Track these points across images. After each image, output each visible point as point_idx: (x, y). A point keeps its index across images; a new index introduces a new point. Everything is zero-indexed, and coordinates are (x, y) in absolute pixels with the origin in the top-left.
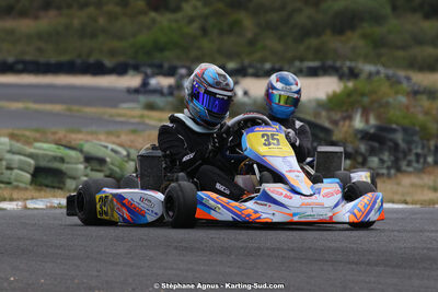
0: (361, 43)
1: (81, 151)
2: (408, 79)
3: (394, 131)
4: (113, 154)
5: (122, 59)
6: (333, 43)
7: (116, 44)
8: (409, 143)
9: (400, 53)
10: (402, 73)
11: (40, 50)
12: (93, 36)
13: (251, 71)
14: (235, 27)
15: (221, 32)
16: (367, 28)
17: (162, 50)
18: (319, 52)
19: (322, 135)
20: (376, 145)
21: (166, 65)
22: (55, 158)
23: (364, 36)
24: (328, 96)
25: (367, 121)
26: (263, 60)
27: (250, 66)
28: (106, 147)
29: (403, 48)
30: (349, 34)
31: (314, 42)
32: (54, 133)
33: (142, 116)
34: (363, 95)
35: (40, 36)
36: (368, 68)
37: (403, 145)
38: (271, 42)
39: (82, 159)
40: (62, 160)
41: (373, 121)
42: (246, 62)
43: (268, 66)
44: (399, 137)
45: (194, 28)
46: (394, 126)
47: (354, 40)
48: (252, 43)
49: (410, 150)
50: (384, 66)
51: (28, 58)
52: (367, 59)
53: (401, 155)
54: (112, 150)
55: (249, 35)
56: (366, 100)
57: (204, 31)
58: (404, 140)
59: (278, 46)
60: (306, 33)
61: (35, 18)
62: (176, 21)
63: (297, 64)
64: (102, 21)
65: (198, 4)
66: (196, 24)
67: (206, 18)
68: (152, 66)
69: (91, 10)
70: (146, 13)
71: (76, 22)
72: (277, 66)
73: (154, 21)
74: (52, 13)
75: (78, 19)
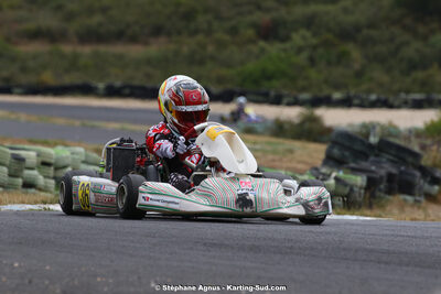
5: (229, 86)
7: (224, 72)
11: (148, 76)
12: (202, 63)
13: (356, 101)
14: (342, 58)
15: (329, 63)
17: (269, 78)
18: (425, 85)
19: (410, 159)
21: (272, 93)
24: (426, 124)
26: (369, 91)
27: (356, 97)
31: (420, 75)
35: (149, 61)
38: (378, 74)
42: (352, 92)
43: (373, 97)
45: (302, 58)
48: (359, 75)
51: (136, 83)
55: (357, 66)
57: (312, 61)
59: (385, 79)
60: (413, 66)
61: (146, 43)
62: (285, 50)
63: (403, 96)
64: (211, 49)
65: (308, 34)
66: (305, 55)
67: (315, 48)
68: (258, 94)
69: (200, 37)
70: (252, 41)
71: (185, 50)
72: (383, 97)
73: (263, 50)
74: (162, 39)
75: (187, 46)
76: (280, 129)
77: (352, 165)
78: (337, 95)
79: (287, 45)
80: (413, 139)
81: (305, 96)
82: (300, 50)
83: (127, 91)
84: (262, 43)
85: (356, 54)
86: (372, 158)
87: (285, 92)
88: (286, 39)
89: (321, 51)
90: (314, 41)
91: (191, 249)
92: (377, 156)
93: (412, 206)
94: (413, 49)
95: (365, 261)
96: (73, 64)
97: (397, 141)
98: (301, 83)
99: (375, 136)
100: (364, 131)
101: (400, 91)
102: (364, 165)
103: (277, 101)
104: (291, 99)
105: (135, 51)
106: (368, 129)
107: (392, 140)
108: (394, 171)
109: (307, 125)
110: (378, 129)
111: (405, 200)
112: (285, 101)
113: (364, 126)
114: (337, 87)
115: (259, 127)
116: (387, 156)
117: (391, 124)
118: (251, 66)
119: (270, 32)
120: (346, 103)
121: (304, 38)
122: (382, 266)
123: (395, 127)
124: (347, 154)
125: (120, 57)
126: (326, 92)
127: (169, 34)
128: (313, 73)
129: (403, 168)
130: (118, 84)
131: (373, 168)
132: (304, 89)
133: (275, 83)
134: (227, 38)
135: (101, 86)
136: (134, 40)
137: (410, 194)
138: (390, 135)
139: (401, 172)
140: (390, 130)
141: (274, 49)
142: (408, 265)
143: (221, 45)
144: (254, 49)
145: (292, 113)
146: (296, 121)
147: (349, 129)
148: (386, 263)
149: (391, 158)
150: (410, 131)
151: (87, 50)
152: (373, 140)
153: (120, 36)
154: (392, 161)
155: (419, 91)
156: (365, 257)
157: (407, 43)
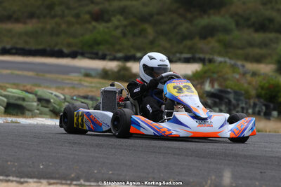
0: (217, 45)
1: (36, 95)
2: (243, 66)
3: (229, 93)
4: (55, 97)
5: (75, 49)
6: (201, 44)
7: (71, 40)
8: (238, 100)
9: (240, 52)
10: (239, 63)
11: (26, 42)
12: (58, 35)
14: (142, 33)
15: (134, 35)
16: (221, 36)
17: (98, 44)
20: (217, 100)
21: (100, 53)
22: (19, 98)
23: (219, 41)
24: (193, 72)
25: (213, 86)
28: (52, 94)
29: (242, 48)
30: (210, 39)
31: (188, 43)
32: (24, 86)
33: (80, 80)
34: (213, 73)
35: (27, 34)
36: (219, 59)
37: (234, 102)
38: (163, 42)
39: (36, 99)
40: (23, 99)
41: (216, 86)
44: (231, 97)
45: (118, 33)
46: (229, 90)
47: (213, 42)
48: (152, 43)
49: (238, 105)
50: (230, 58)
51: (19, 46)
52: (220, 54)
53: (232, 108)
54: (55, 95)
55: (151, 37)
56: (215, 76)
57: (124, 34)
58: (234, 99)
59: (167, 45)
60: (184, 37)
61: (25, 23)
62: (108, 28)
63: (178, 55)
64: (64, 27)
65: (121, 18)
66: (120, 30)
67: (125, 26)
68: (92, 53)
69: (57, 19)
70: (90, 23)
71: (48, 27)
73: (94, 27)
74: (34, 21)
75: (50, 24)
76: (105, 74)
78: (139, 55)
79: (109, 25)
81: (120, 55)
82: (117, 28)
83: (14, 51)
84: (94, 23)
85: (150, 30)
87: (107, 52)
88: (108, 21)
89: (129, 28)
90: (125, 22)
91: (62, 145)
94: (184, 27)
95: (165, 153)
98: (117, 47)
101: (176, 52)
103: (103, 58)
104: (111, 57)
105: (19, 27)
109: (122, 72)
112: (108, 57)
115: (93, 73)
118: (88, 37)
119: (99, 17)
121: (119, 21)
122: (176, 156)
125: (10, 31)
126: (132, 52)
127: (39, 18)
128: (124, 41)
130: (8, 47)
132: (119, 51)
133: (102, 47)
134: (73, 20)
136: (17, 20)
141: (101, 27)
142: (191, 156)
143: (69, 24)
144: (90, 26)
145: (113, 65)
146: (116, 70)
148: (178, 155)
153: (9, 18)
155: (187, 53)
156: (165, 151)
157: (181, 24)
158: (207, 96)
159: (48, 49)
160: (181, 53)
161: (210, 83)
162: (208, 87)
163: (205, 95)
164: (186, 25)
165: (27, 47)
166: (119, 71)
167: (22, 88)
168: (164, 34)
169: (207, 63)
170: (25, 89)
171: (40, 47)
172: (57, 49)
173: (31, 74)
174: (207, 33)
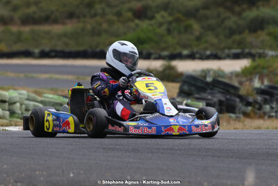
0: (267, 38)
6: (249, 38)
11: (66, 44)
12: (99, 34)
13: (197, 56)
14: (188, 29)
15: (179, 32)
16: (271, 28)
17: (142, 42)
18: (240, 44)
19: (232, 91)
20: (267, 97)
22: (56, 104)
23: (269, 34)
24: (241, 68)
25: (262, 83)
26: (206, 49)
27: (197, 53)
30: (260, 32)
31: (237, 37)
32: (63, 91)
34: (263, 68)
35: (65, 35)
38: (211, 38)
40: (61, 105)
41: (266, 82)
42: (195, 50)
43: (208, 53)
45: (163, 30)
47: (263, 36)
48: (198, 39)
51: (59, 48)
52: (271, 48)
55: (197, 34)
56: (266, 71)
57: (169, 31)
59: (215, 41)
60: (232, 32)
61: (64, 24)
62: (151, 25)
63: (227, 51)
64: (105, 26)
65: (165, 14)
66: (164, 27)
67: (170, 23)
69: (98, 18)
70: (132, 21)
71: (89, 27)
72: (214, 52)
73: (137, 25)
74: (74, 21)
75: (90, 24)
77: (197, 96)
78: (185, 52)
79: (153, 22)
80: (234, 78)
81: (165, 53)
82: (161, 25)
83: (53, 54)
84: (137, 21)
85: (196, 27)
86: (209, 91)
87: (152, 51)
88: (152, 18)
89: (174, 25)
90: (170, 19)
91: (95, 152)
92: (211, 89)
93: (235, 120)
94: (232, 21)
95: (205, 155)
96: (19, 38)
97: (224, 80)
98: (163, 45)
99: (210, 77)
100: (203, 74)
101: (224, 48)
102: (204, 95)
103: (148, 57)
104: (157, 56)
105: (57, 29)
106: (205, 73)
107: (220, 79)
108: (223, 99)
109: (167, 72)
110: (211, 73)
111: (230, 117)
112: (153, 56)
113: (203, 71)
114: (185, 47)
116: (218, 89)
117: (219, 70)
120: (192, 57)
121: (163, 17)
123: (223, 71)
124: (193, 89)
125: (48, 33)
126: (178, 50)
127: (78, 17)
128: (169, 39)
129: (228, 97)
130: (47, 49)
131: (210, 97)
132: (164, 49)
133: (146, 46)
134: (115, 18)
135: (37, 51)
136: (55, 22)
137: (234, 113)
138: (219, 76)
139: (227, 99)
140: (219, 73)
141: (144, 24)
144: (132, 25)
145: (157, 65)
146: (161, 69)
147: (194, 74)
148: (218, 157)
149: (221, 90)
150: (232, 73)
151: (27, 29)
152: (209, 79)
153: (47, 19)
154: (222, 93)
155: (237, 48)
156: (204, 154)
157: (229, 18)
158: (257, 93)
159: (89, 50)
160: (230, 48)
161: (259, 79)
162: (257, 84)
163: (255, 92)
164: (234, 18)
165: (67, 49)
166: (164, 70)
167: (60, 93)
168: (211, 28)
169: (257, 59)
170: (64, 94)
171: (81, 48)
172: (98, 49)
173: (70, 77)
174: (257, 26)
